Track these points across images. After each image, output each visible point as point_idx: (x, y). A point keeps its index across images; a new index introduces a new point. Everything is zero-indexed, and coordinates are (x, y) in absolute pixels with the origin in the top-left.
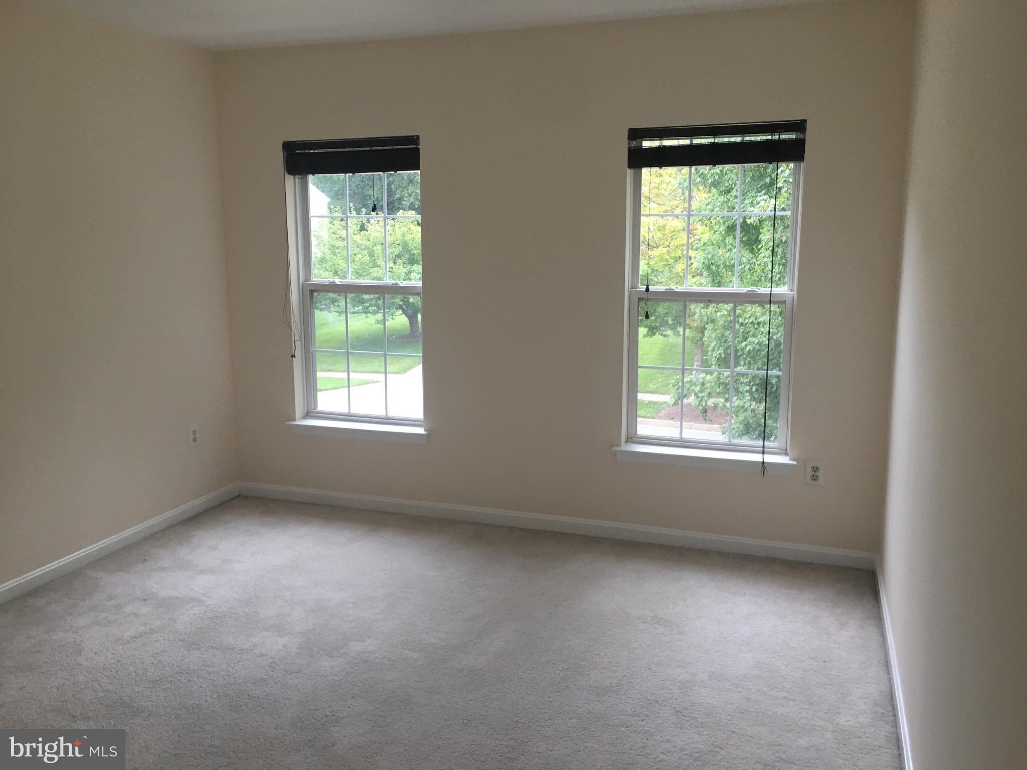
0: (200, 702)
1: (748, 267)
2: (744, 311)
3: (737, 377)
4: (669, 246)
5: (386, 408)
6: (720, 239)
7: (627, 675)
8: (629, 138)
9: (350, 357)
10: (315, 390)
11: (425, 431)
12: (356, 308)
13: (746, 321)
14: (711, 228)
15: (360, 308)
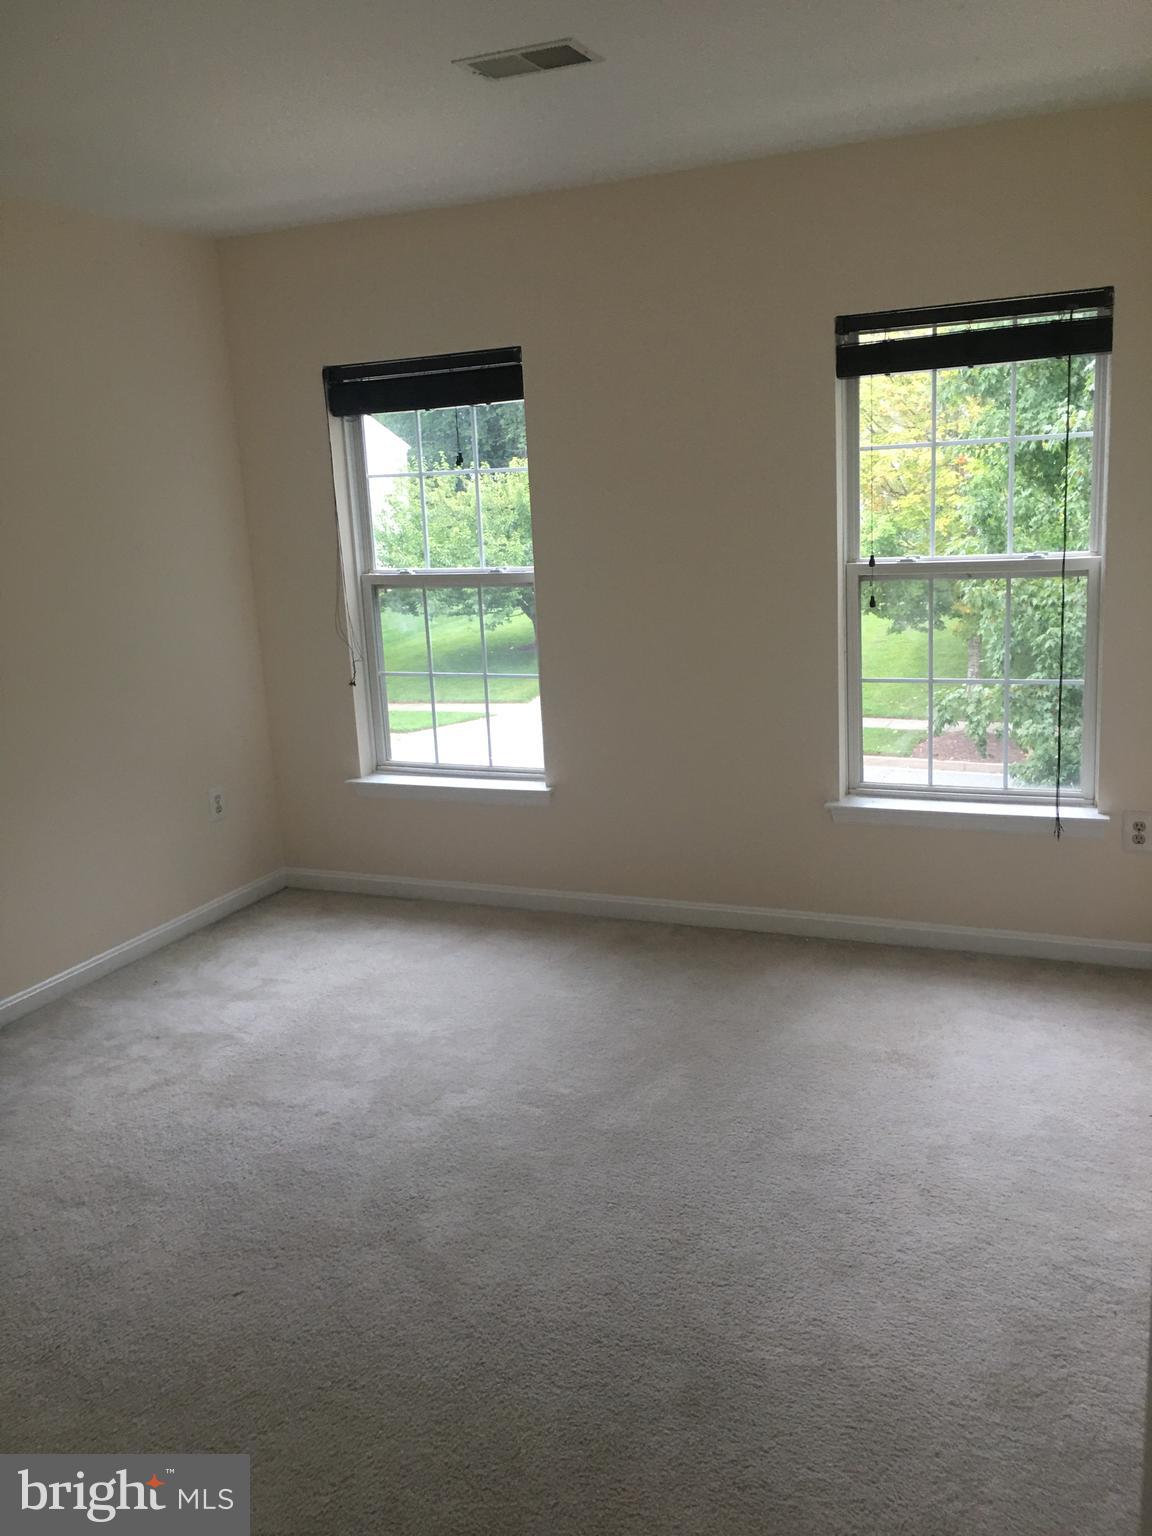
0: (236, 1180)
1: (1047, 517)
2: (1041, 587)
3: (1032, 690)
4: (923, 491)
5: (490, 756)
6: (1002, 476)
7: (850, 1137)
8: (836, 332)
9: (434, 682)
10: (387, 731)
11: (548, 786)
12: (455, 608)
13: (1044, 602)
14: (987, 461)
15: (461, 606)
